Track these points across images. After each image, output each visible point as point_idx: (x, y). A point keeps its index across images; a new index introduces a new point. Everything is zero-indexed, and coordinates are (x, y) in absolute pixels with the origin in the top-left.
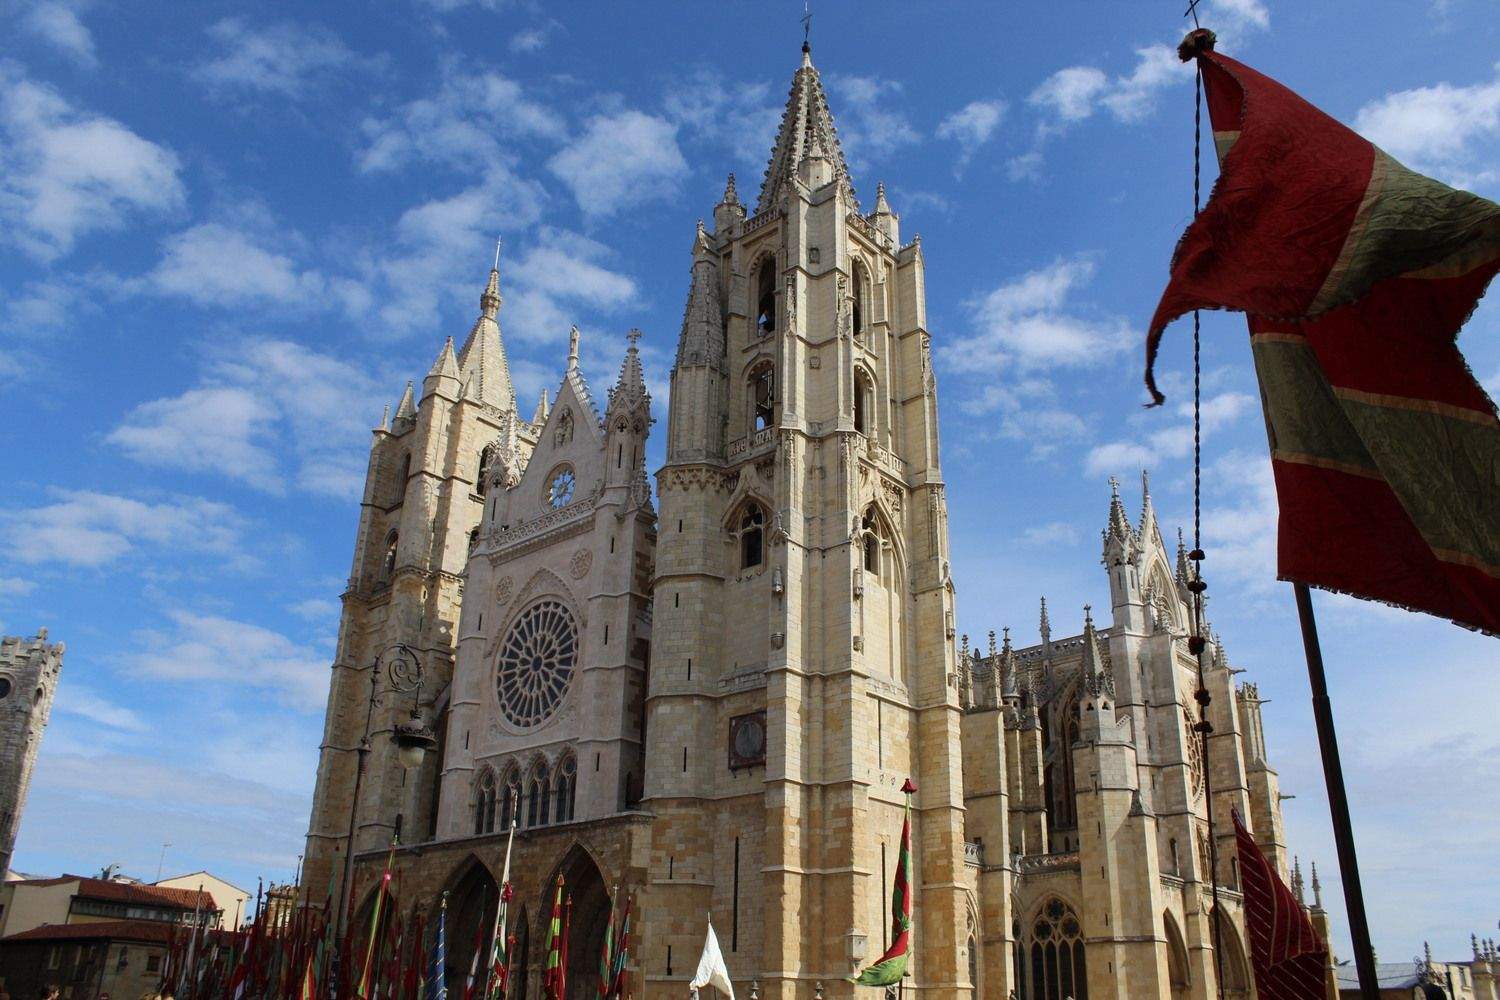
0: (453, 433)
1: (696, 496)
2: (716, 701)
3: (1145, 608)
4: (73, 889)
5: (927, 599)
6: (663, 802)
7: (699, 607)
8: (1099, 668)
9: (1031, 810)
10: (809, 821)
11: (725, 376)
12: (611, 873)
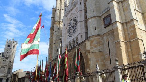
2: (100, 17)
4: (26, 72)
7: (94, 2)
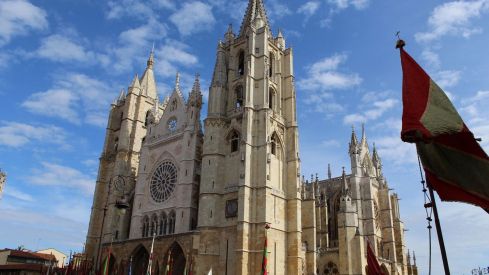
0: (137, 106)
1: (217, 128)
2: (222, 195)
3: (362, 168)
4: (9, 253)
5: (291, 164)
6: (204, 228)
7: (217, 165)
8: (347, 187)
9: (323, 233)
10: (251, 234)
11: (227, 89)
12: (186, 251)
